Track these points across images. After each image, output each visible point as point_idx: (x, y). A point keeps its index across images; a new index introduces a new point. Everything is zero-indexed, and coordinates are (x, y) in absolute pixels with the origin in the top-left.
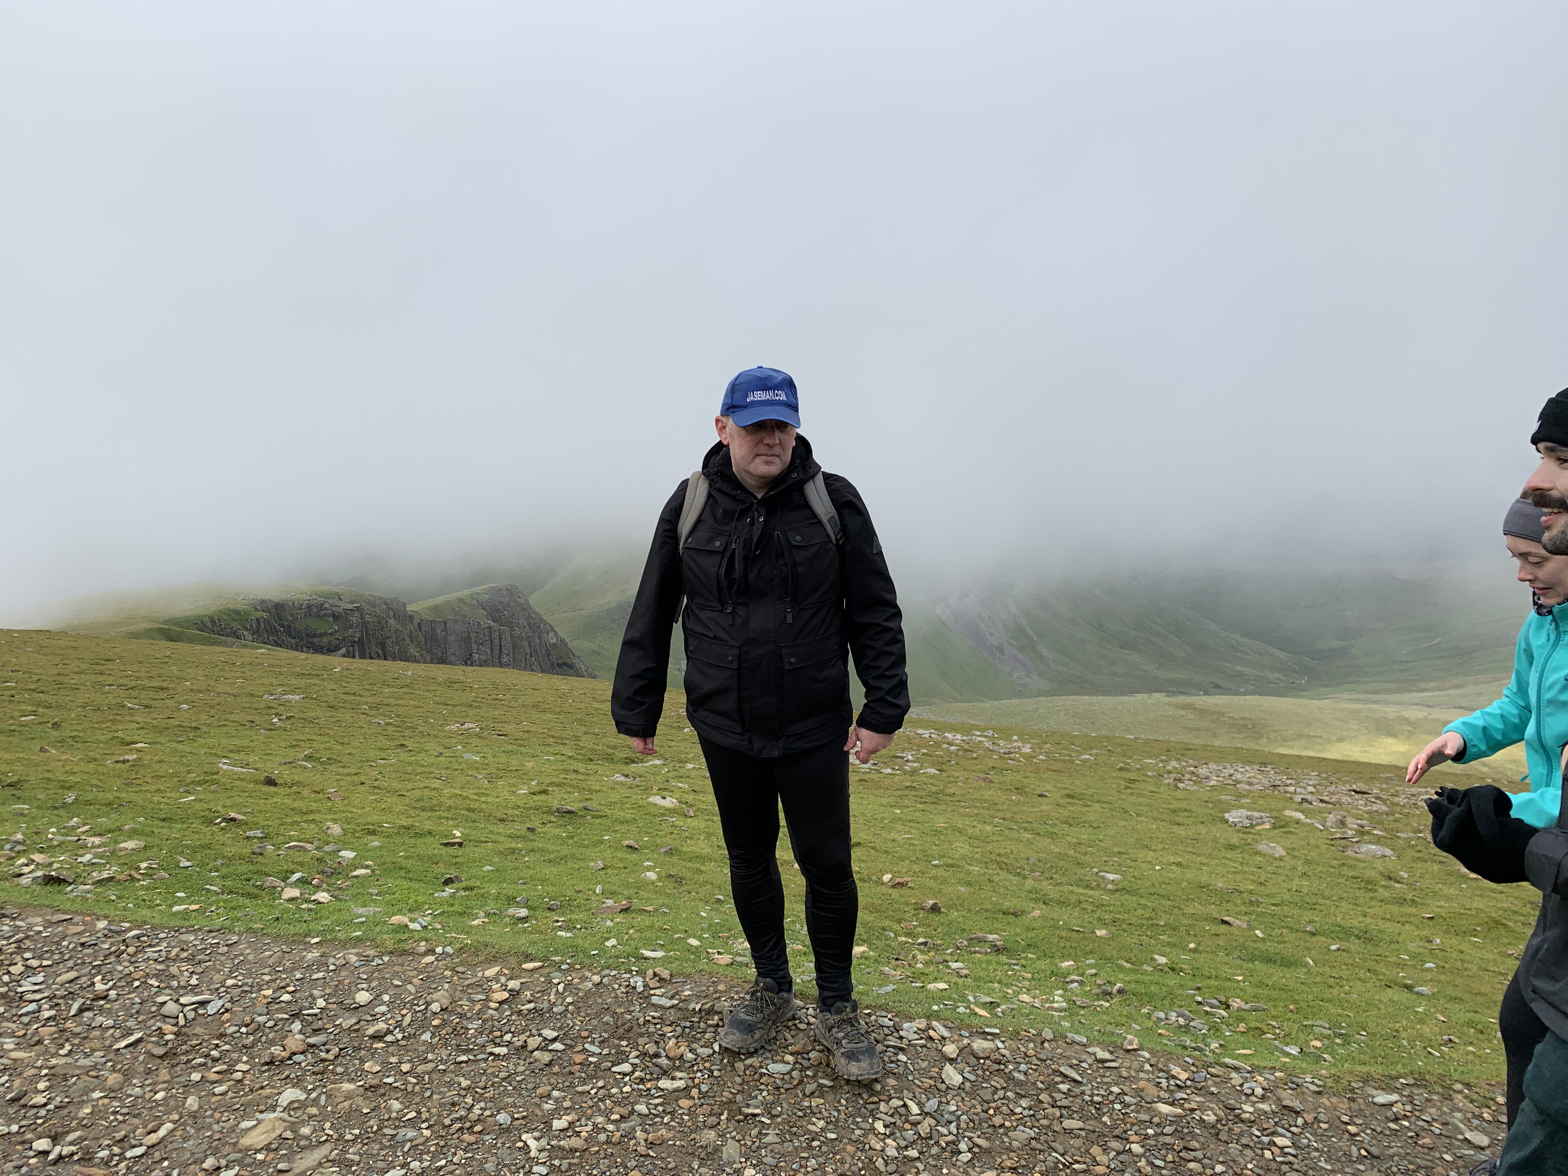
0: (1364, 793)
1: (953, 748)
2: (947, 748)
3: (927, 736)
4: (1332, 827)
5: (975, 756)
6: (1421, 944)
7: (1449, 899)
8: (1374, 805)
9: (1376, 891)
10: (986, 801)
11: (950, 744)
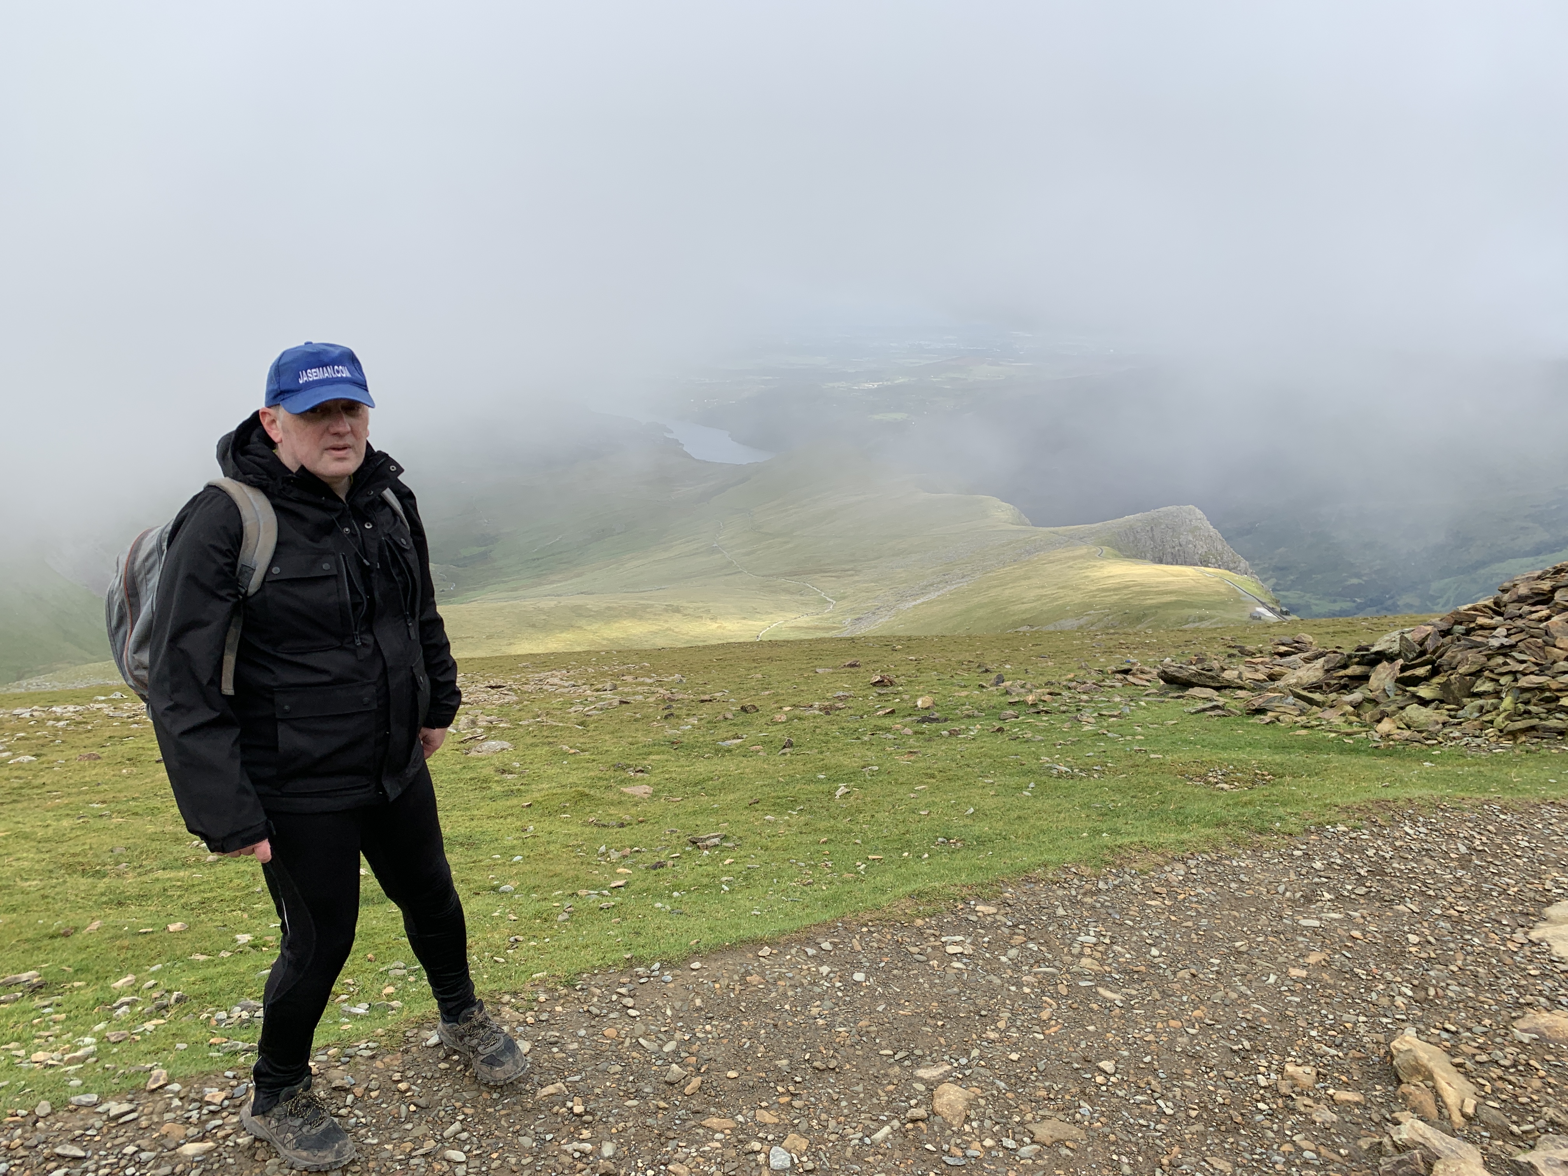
0: (500, 687)
1: (62, 723)
2: (53, 726)
3: (27, 715)
4: (464, 729)
5: (89, 727)
6: (517, 835)
7: (550, 779)
8: (507, 697)
9: (490, 788)
10: (85, 784)
11: (58, 720)
